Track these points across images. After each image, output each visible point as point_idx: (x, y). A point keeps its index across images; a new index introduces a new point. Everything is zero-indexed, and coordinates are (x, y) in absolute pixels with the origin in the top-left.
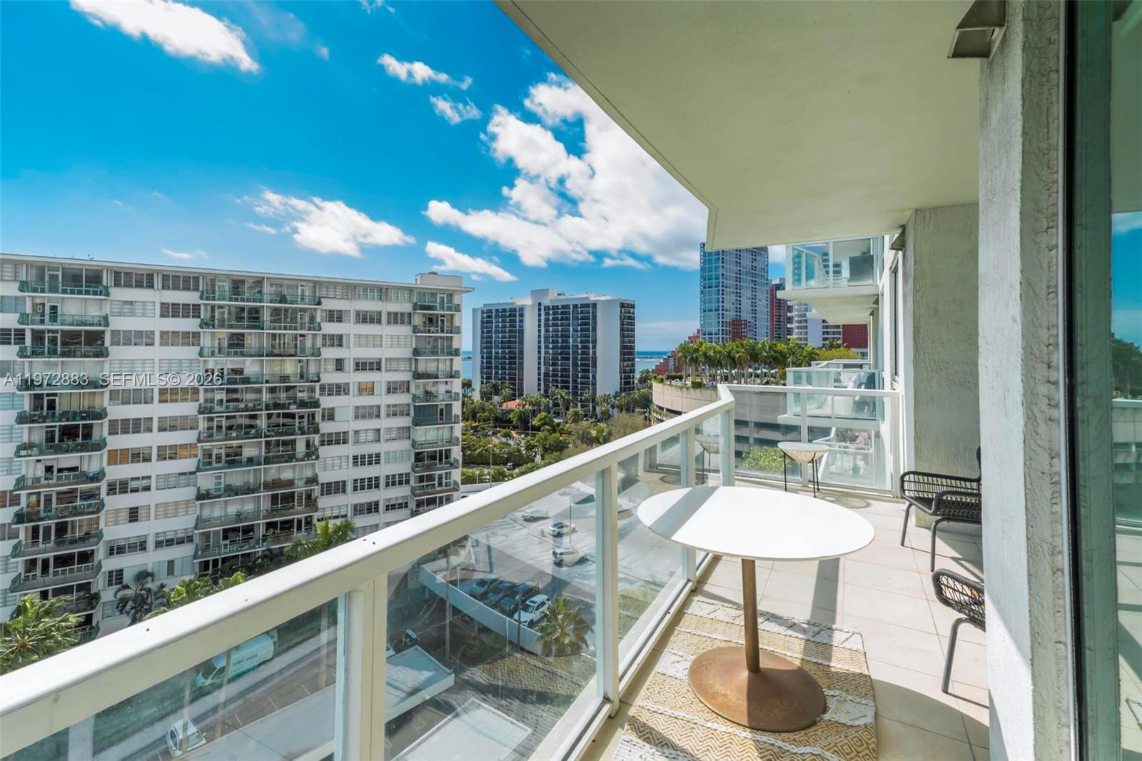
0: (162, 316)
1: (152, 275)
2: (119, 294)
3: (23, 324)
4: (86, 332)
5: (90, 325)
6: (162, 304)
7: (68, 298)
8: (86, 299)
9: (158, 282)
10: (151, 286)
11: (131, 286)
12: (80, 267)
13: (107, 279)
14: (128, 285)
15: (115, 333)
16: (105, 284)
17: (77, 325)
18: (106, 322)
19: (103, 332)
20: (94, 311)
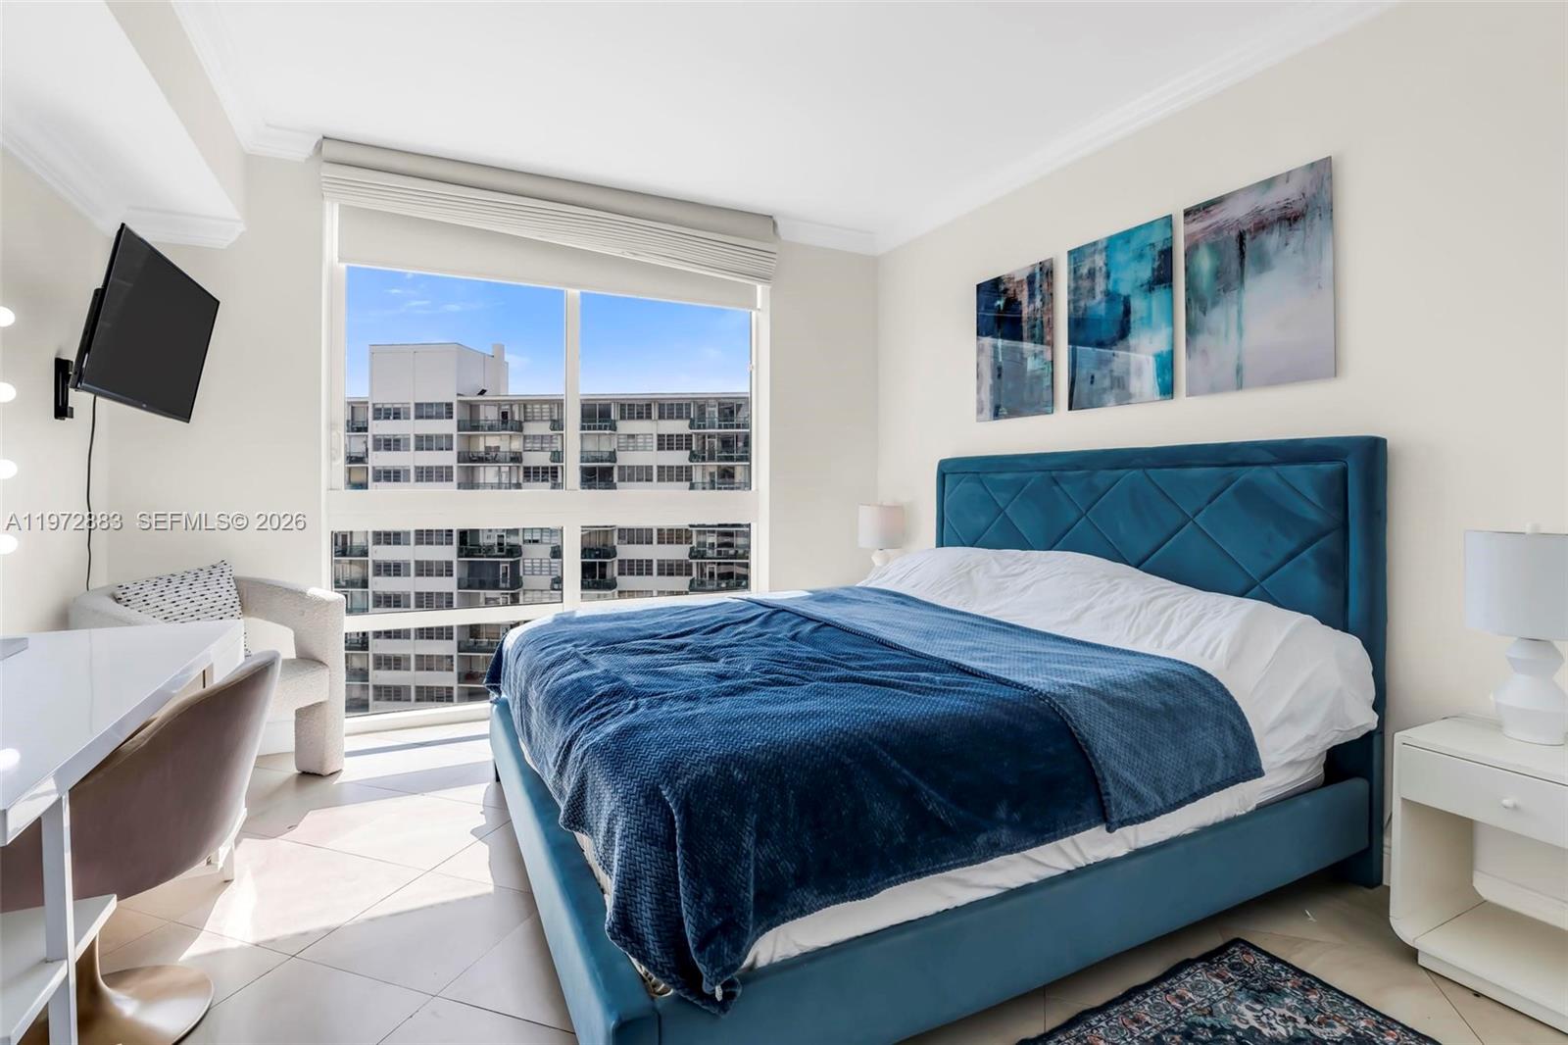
0: (659, 449)
1: (650, 405)
2: (626, 427)
3: (553, 461)
4: (600, 468)
5: (602, 461)
6: (659, 436)
7: (586, 434)
8: (599, 435)
9: (655, 413)
10: (649, 417)
11: (633, 418)
12: (593, 402)
13: (614, 414)
14: (631, 418)
15: (621, 468)
16: (613, 418)
17: (593, 462)
18: (612, 457)
19: (612, 468)
20: (606, 447)
